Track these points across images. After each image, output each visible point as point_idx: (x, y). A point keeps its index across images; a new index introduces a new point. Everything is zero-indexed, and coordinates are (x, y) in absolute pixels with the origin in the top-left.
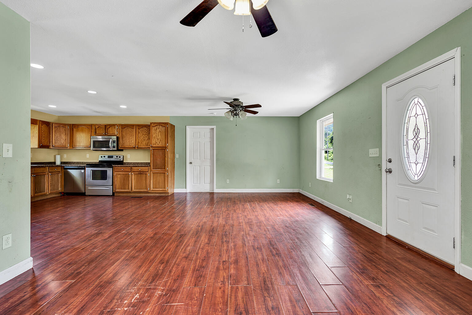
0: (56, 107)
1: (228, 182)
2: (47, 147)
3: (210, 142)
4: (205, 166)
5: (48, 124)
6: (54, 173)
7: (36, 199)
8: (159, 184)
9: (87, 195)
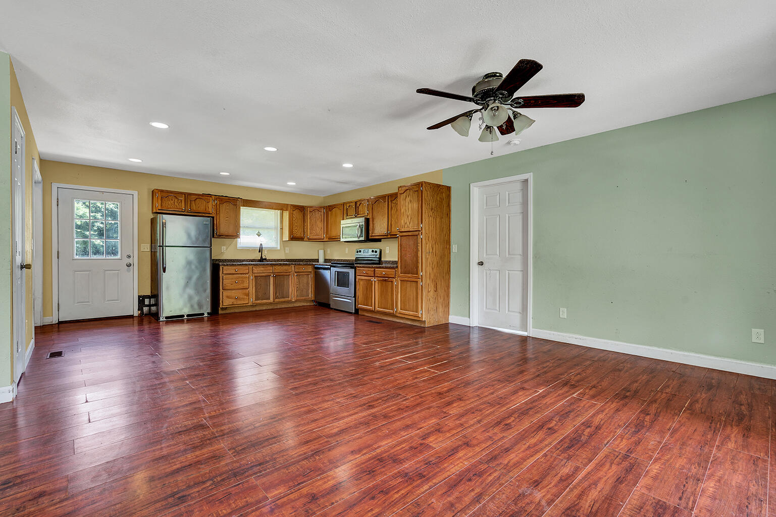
0: (295, 184)
1: (564, 313)
2: (301, 239)
3: (523, 213)
4: (509, 272)
5: (302, 209)
6: (301, 274)
7: (279, 307)
8: (409, 303)
9: (332, 309)
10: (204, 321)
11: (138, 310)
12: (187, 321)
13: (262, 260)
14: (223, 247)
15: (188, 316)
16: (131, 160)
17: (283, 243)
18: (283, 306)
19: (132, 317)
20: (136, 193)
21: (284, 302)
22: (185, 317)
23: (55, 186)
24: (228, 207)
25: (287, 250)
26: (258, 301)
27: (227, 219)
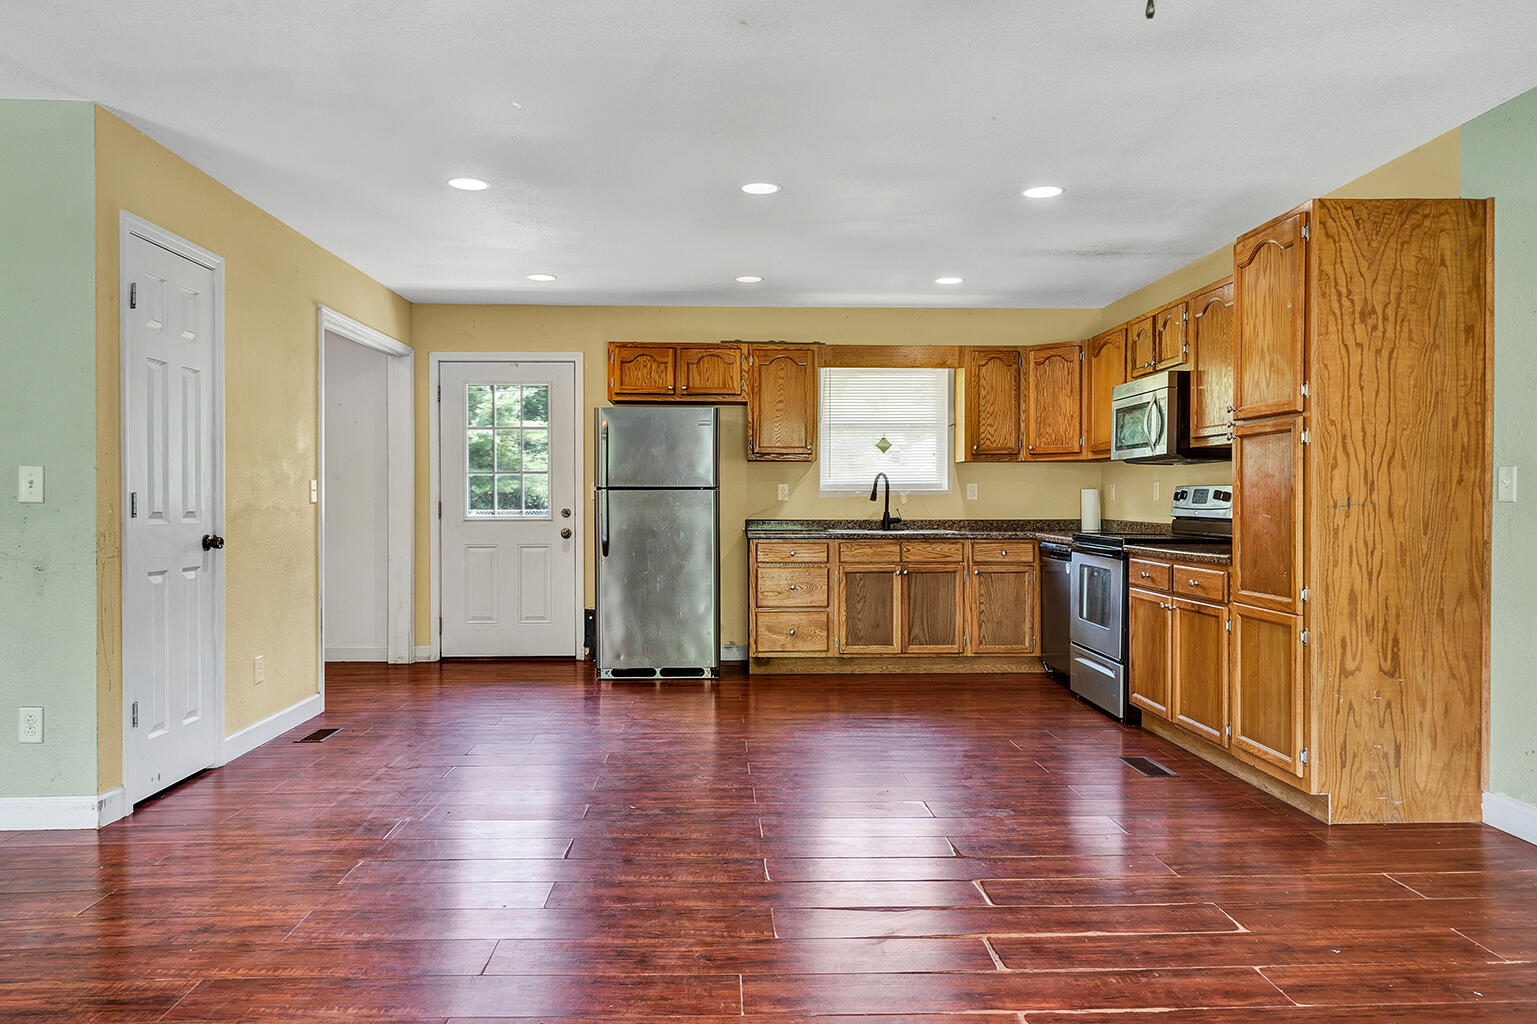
0: (960, 281)
2: (1010, 455)
5: (1011, 357)
6: (996, 568)
7: (923, 669)
8: (1265, 714)
9: (1074, 695)
10: (703, 692)
11: (585, 646)
12: (662, 684)
13: (888, 522)
14: (780, 486)
15: (664, 672)
16: (533, 277)
17: (957, 468)
18: (937, 669)
19: (570, 660)
20: (579, 358)
21: (939, 656)
22: (658, 676)
23: (434, 358)
24: (781, 374)
25: (973, 491)
26: (856, 649)
27: (780, 406)
